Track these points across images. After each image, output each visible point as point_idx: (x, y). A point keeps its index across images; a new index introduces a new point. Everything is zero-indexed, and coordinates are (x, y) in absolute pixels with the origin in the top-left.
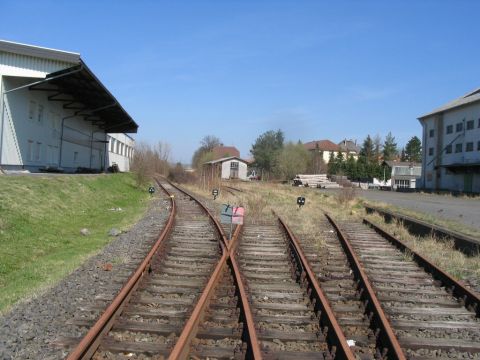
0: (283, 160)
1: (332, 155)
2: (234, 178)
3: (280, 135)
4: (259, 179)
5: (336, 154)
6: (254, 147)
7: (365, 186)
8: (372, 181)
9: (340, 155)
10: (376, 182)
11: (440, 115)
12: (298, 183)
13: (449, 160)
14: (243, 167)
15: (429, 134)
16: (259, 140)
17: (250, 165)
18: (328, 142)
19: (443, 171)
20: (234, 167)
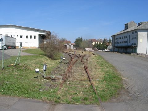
0: (82, 45)
1: (95, 43)
2: (70, 49)
3: (81, 39)
4: (76, 49)
5: (96, 43)
6: (75, 41)
7: (101, 51)
8: (104, 50)
9: (97, 43)
10: (105, 50)
11: (115, 36)
12: (85, 50)
13: (116, 45)
14: (72, 46)
15: (113, 39)
16: (76, 40)
17: (74, 46)
18: (94, 39)
19: (115, 48)
20: (70, 46)
